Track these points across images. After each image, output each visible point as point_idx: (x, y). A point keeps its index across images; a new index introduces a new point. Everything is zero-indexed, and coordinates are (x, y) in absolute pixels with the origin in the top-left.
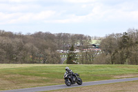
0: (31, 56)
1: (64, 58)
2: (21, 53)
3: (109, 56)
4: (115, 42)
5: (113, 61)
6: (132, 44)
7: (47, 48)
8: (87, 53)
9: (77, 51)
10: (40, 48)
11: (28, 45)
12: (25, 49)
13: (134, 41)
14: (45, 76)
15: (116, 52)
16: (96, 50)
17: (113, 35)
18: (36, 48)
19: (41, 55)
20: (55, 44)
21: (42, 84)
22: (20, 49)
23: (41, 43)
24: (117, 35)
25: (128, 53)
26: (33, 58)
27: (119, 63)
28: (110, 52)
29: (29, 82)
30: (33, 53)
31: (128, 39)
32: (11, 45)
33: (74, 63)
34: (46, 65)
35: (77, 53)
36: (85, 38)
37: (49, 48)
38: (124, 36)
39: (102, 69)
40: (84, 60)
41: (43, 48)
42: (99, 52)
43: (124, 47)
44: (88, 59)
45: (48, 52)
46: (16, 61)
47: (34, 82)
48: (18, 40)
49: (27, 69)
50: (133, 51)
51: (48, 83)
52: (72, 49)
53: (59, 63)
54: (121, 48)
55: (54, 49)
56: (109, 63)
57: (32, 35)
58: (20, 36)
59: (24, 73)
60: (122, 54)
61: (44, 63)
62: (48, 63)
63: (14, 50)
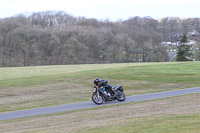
0: (125, 53)
1: (173, 53)
2: (110, 48)
7: (147, 39)
10: (137, 41)
11: (119, 37)
12: (115, 43)
14: (145, 79)
18: (133, 41)
19: (139, 50)
20: (158, 34)
21: (141, 91)
22: (109, 43)
23: (139, 33)
26: (127, 55)
30: (127, 48)
32: (95, 37)
34: (146, 64)
35: (191, 46)
37: (151, 40)
41: (141, 40)
45: (149, 45)
46: (103, 60)
48: (104, 30)
49: (118, 71)
51: (150, 90)
52: (184, 39)
53: (166, 60)
55: (157, 41)
57: (124, 22)
58: (108, 24)
61: (144, 61)
62: (149, 61)
63: (100, 44)
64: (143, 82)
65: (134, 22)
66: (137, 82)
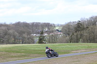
0: (13, 39)
1: (37, 39)
2: (6, 37)
3: (68, 38)
4: (72, 28)
5: (71, 41)
6: (84, 29)
7: (24, 33)
8: (52, 35)
9: (46, 34)
10: (19, 33)
11: (11, 31)
12: (9, 34)
13: (85, 27)
14: (23, 52)
15: (73, 34)
16: (59, 33)
17: (70, 23)
18: (17, 34)
19: (20, 38)
20: (30, 30)
21: (21, 58)
22: (5, 34)
23: (20, 30)
24: (73, 22)
25: (81, 35)
26: (15, 40)
27: (75, 42)
28: (69, 35)
29: (12, 57)
30: (14, 37)
31: (81, 25)
33: (44, 43)
34: (24, 45)
35: (45, 36)
36: (51, 25)
37: (26, 33)
38: (78, 23)
39: (63, 46)
40: (51, 41)
41: (21, 33)
42: (61, 35)
43: (78, 31)
44: (53, 40)
45: (25, 35)
46: (3, 43)
47: (16, 57)
48: (3, 28)
49: (10, 48)
50: (85, 33)
51: (26, 58)
52: (42, 33)
53: (33, 43)
54: (76, 32)
55: (29, 33)
56: (68, 42)
57: (13, 24)
58: (5, 25)
59: (8, 51)
60: (77, 36)
61: (23, 43)
62: (25, 43)
63: (1, 35)
64: (22, 54)
65: (18, 24)
66: (19, 54)
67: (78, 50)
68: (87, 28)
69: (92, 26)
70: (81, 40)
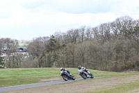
3: (36, 60)
4: (42, 45)
5: (40, 65)
6: (59, 47)
8: (14, 57)
9: (4, 55)
13: (61, 44)
15: (44, 55)
16: (24, 53)
17: (40, 38)
24: (45, 38)
25: (55, 56)
28: (38, 55)
31: (56, 42)
33: (1, 68)
35: (3, 57)
36: (12, 42)
38: (51, 39)
39: (29, 73)
40: (12, 64)
42: (26, 56)
43: (52, 50)
44: (15, 63)
50: (61, 54)
54: (48, 51)
56: (36, 67)
60: (49, 57)
67: (50, 78)
68: (64, 46)
69: (70, 44)
70: (54, 63)
